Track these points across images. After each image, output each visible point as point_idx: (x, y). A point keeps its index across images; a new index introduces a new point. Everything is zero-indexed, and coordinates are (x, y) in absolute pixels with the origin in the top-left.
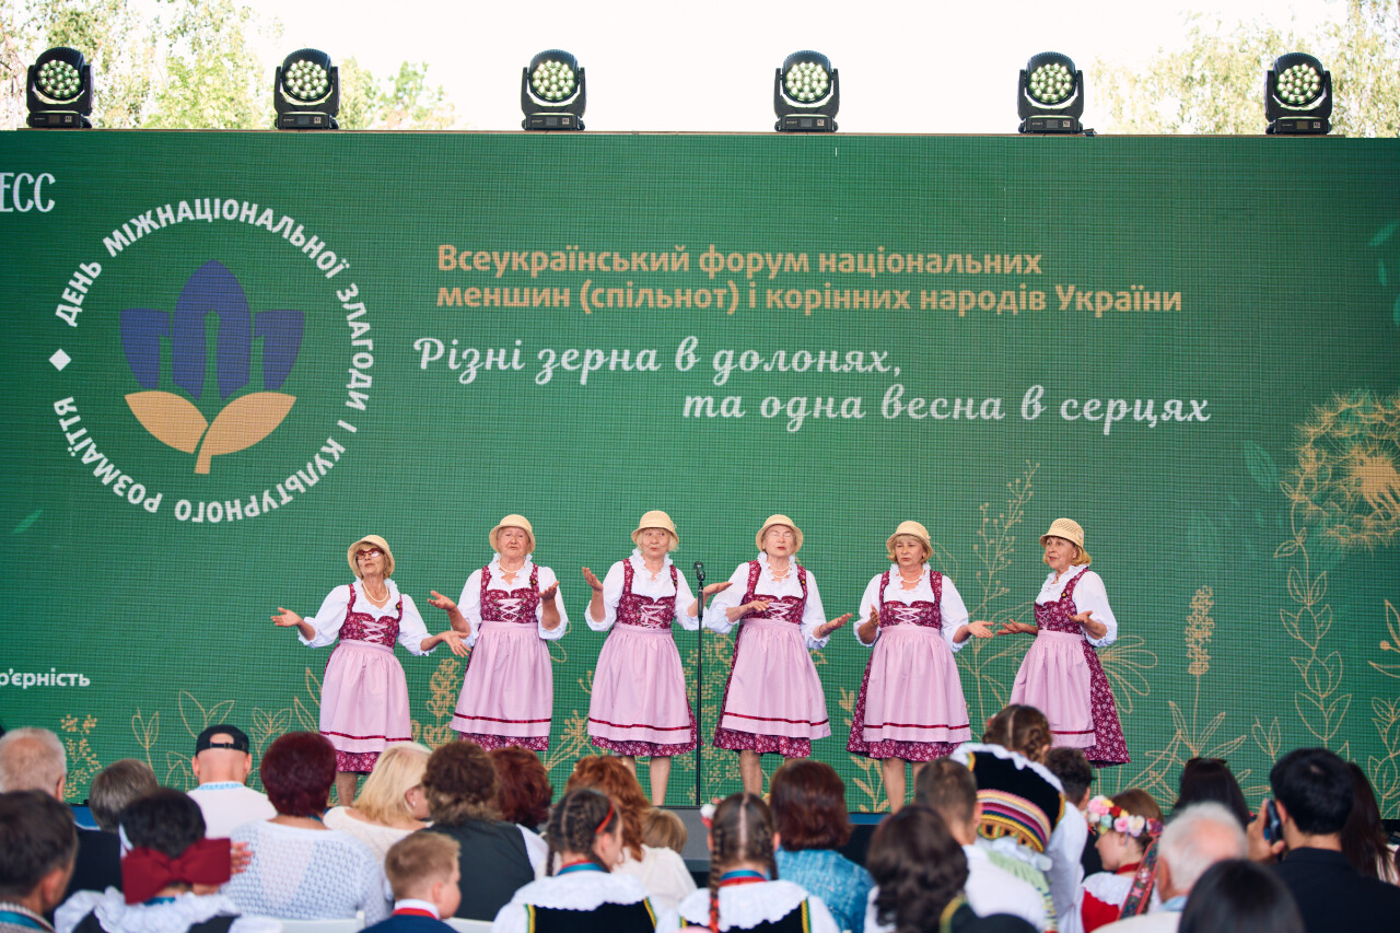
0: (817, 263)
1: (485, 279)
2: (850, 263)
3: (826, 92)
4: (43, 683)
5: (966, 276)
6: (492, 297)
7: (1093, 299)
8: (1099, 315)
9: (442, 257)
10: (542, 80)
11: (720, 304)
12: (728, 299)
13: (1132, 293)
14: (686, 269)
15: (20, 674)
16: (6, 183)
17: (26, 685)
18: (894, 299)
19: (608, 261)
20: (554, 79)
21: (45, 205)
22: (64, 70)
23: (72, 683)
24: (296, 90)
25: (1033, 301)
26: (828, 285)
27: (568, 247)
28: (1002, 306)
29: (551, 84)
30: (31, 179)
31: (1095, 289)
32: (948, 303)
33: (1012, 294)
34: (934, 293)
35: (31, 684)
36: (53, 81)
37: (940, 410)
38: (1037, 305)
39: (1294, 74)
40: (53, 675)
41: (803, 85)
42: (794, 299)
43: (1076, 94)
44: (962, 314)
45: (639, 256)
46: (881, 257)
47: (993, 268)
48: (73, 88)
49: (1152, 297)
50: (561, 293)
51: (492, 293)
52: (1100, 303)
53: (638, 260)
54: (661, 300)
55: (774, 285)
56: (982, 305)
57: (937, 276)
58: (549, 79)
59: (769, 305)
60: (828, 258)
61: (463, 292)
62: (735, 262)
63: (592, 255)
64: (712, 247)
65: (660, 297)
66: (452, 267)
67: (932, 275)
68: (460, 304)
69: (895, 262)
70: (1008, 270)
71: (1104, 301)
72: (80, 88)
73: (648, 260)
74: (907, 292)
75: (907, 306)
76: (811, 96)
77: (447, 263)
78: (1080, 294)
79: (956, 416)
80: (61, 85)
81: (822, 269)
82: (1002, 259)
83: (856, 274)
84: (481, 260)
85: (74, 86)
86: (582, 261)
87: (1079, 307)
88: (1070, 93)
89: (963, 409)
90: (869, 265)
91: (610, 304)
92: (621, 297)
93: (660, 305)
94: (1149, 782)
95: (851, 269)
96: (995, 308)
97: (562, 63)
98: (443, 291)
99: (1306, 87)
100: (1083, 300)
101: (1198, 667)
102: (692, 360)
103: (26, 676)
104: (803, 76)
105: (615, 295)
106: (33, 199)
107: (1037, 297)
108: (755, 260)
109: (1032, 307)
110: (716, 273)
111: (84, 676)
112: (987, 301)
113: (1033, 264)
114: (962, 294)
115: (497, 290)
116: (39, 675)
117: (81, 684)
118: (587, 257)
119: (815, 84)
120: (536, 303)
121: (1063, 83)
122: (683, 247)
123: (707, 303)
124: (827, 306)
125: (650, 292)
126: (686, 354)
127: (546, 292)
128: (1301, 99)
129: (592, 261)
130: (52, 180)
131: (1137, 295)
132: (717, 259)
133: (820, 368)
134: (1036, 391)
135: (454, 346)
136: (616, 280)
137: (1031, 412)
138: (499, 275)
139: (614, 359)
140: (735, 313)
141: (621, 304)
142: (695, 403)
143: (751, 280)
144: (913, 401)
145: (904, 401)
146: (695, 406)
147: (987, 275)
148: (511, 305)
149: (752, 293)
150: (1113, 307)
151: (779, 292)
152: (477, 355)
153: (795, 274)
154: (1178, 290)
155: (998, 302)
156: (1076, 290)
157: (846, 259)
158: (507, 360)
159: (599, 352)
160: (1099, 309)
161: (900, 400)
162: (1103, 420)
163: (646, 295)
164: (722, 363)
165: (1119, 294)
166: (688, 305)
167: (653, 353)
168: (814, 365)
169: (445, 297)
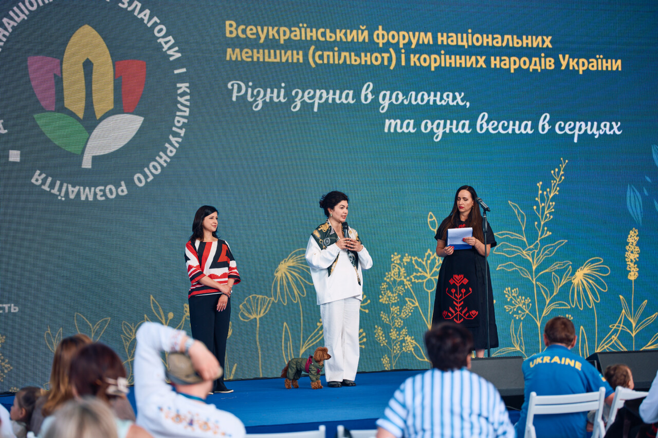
0: (437, 38)
1: (253, 44)
2: (454, 39)
5: (513, 47)
6: (259, 55)
7: (578, 63)
8: (581, 73)
9: (228, 29)
11: (386, 63)
12: (390, 59)
13: (597, 59)
14: (367, 40)
18: (477, 62)
19: (324, 34)
23: (7, 311)
25: (548, 63)
26: (443, 52)
27: (301, 25)
28: (532, 67)
31: (579, 58)
32: (505, 64)
33: (537, 59)
34: (498, 58)
37: (504, 128)
38: (550, 66)
42: (425, 60)
44: (512, 71)
45: (340, 31)
46: (470, 36)
47: (527, 44)
49: (607, 62)
50: (298, 54)
51: (258, 52)
52: (581, 65)
53: (340, 34)
54: (354, 60)
55: (415, 52)
56: (523, 66)
57: (499, 47)
59: (412, 64)
60: (442, 36)
61: (241, 52)
62: (393, 37)
63: (314, 30)
64: (380, 27)
65: (353, 57)
66: (234, 35)
67: (497, 47)
68: (239, 59)
69: (477, 39)
70: (535, 45)
71: (583, 64)
73: (345, 34)
74: (484, 58)
75: (484, 66)
77: (231, 32)
78: (571, 60)
79: (510, 131)
81: (440, 43)
82: (532, 39)
83: (457, 45)
84: (251, 31)
86: (309, 34)
87: (571, 68)
89: (514, 127)
90: (464, 41)
91: (326, 61)
92: (332, 57)
93: (353, 62)
94: (612, 340)
95: (454, 43)
96: (529, 68)
98: (229, 51)
100: (573, 63)
101: (633, 276)
102: (370, 97)
105: (328, 56)
107: (550, 61)
108: (404, 38)
109: (548, 68)
110: (383, 44)
111: (15, 306)
112: (525, 63)
113: (548, 41)
114: (512, 59)
115: (261, 51)
117: (12, 311)
118: (311, 31)
120: (284, 60)
122: (365, 27)
123: (379, 63)
124: (443, 65)
125: (347, 54)
126: (367, 93)
127: (289, 53)
129: (314, 34)
131: (600, 61)
132: (383, 35)
133: (431, 103)
134: (546, 116)
135: (250, 87)
136: (328, 46)
137: (543, 129)
138: (262, 41)
139: (331, 96)
140: (394, 68)
141: (331, 62)
142: (390, 124)
143: (402, 49)
144: (491, 123)
145: (488, 122)
146: (391, 125)
147: (524, 48)
148: (270, 60)
149: (403, 56)
150: (588, 68)
151: (417, 56)
152: (262, 93)
153: (425, 45)
154: (620, 59)
155: (530, 64)
156: (569, 58)
157: (452, 37)
158: (278, 96)
159: (324, 92)
160: (581, 69)
161: (486, 122)
162: (574, 134)
163: (345, 57)
164: (384, 99)
165: (591, 60)
166: (369, 63)
167: (351, 93)
168: (429, 101)
169: (232, 54)
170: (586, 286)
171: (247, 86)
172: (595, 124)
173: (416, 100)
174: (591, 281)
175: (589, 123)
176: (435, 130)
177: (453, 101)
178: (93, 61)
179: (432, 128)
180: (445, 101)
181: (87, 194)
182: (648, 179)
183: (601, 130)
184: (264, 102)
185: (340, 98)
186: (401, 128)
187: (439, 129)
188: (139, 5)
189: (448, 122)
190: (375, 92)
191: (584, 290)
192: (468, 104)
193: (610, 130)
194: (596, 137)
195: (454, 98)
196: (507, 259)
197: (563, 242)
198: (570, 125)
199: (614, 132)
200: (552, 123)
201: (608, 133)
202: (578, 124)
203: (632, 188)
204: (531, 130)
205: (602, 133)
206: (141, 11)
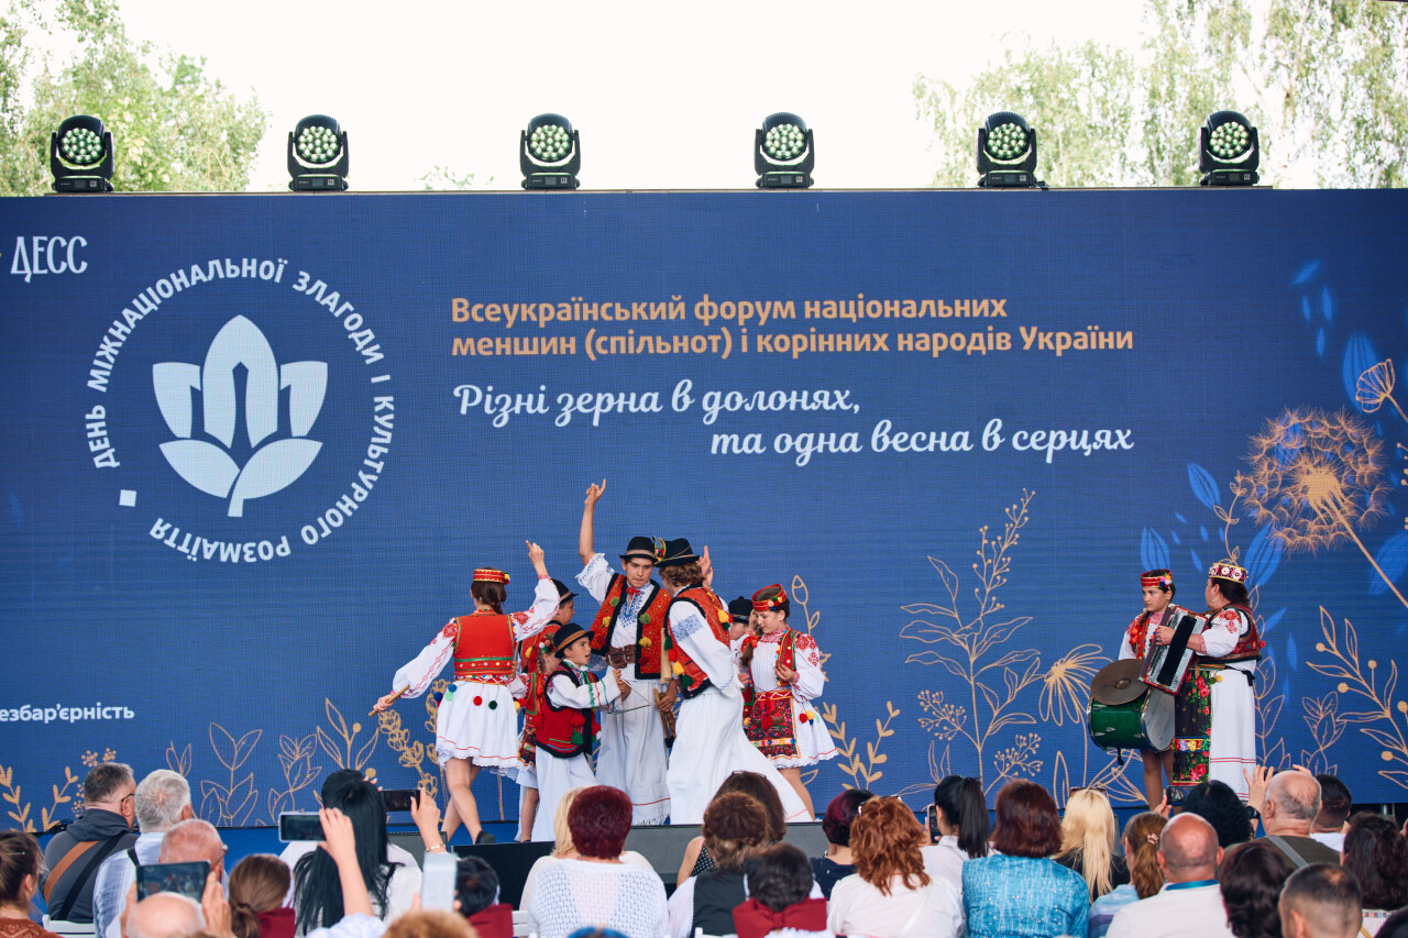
0: (803, 309)
1: (497, 330)
2: (833, 310)
3: (802, 150)
4: (89, 716)
5: (938, 318)
6: (503, 346)
7: (1053, 340)
8: (1059, 354)
9: (456, 310)
10: (539, 142)
11: (715, 349)
12: (722, 344)
13: (1088, 333)
14: (683, 317)
15: (67, 709)
16: (40, 246)
17: (73, 718)
18: (873, 342)
19: (611, 311)
20: (550, 141)
21: (78, 267)
22: (86, 136)
23: (117, 716)
24: (307, 153)
25: (999, 341)
26: (813, 330)
27: (573, 299)
28: (971, 347)
29: (547, 145)
30: (63, 243)
31: (1055, 331)
32: (923, 345)
33: (980, 336)
34: (910, 336)
35: (79, 717)
36: (75, 148)
37: (920, 443)
38: (1004, 345)
39: (1225, 131)
40: (99, 709)
41: (781, 144)
42: (782, 343)
43: (1030, 151)
44: (935, 355)
45: (639, 305)
46: (861, 304)
47: (963, 312)
48: (95, 154)
49: (1106, 337)
50: (568, 342)
51: (503, 342)
52: (1061, 342)
53: (638, 310)
54: (660, 346)
55: (764, 331)
56: (954, 346)
57: (912, 319)
58: (545, 141)
59: (760, 349)
60: (812, 306)
61: (476, 342)
62: (728, 310)
63: (595, 306)
64: (706, 297)
65: (660, 343)
66: (466, 318)
67: (909, 319)
68: (473, 353)
69: (874, 309)
70: (976, 314)
71: (1064, 341)
72: (101, 154)
73: (647, 310)
74: (885, 336)
75: (885, 348)
76: (788, 154)
77: (461, 315)
78: (1041, 335)
79: (931, 447)
80: (83, 151)
81: (808, 315)
82: (971, 305)
83: (838, 319)
84: (492, 312)
85: (95, 151)
86: (586, 311)
87: (1041, 347)
88: (1024, 150)
89: (939, 442)
90: (851, 311)
91: (613, 351)
92: (623, 344)
93: (659, 351)
94: (1111, 777)
95: (834, 315)
96: (965, 349)
97: (558, 126)
98: (457, 342)
99: (1235, 142)
100: (1044, 341)
102: (687, 401)
103: (73, 710)
104: (781, 136)
105: (618, 343)
106: (66, 261)
107: (1003, 338)
108: (746, 310)
109: (999, 347)
110: (710, 321)
111: (129, 709)
112: (958, 342)
113: (999, 308)
114: (936, 336)
115: (508, 340)
116: (86, 709)
117: (126, 716)
118: (590, 308)
119: (791, 143)
120: (545, 351)
121: (1017, 140)
122: (680, 297)
123: (703, 349)
124: (813, 349)
125: (650, 339)
126: (681, 395)
127: (554, 341)
128: (1231, 152)
129: (595, 311)
130: (84, 243)
131: (1093, 335)
132: (711, 309)
133: (792, 407)
134: (995, 424)
135: (489, 393)
136: (618, 328)
137: (991, 443)
138: (509, 325)
139: (621, 402)
140: (729, 357)
141: (623, 351)
142: (721, 441)
143: (743, 327)
144: (898, 436)
145: (891, 435)
146: (721, 443)
147: (958, 319)
148: (522, 353)
149: (744, 338)
150: (1072, 346)
151: (768, 337)
152: (509, 400)
153: (783, 320)
154: (1129, 330)
155: (968, 344)
156: (1038, 331)
157: (829, 306)
158: (535, 405)
159: (611, 397)
160: (1060, 348)
161: (888, 434)
162: (1047, 449)
163: (646, 342)
164: (710, 404)
165: (1077, 334)
166: (686, 350)
167: (655, 396)
168: (788, 404)
169: (459, 347)
170: (1069, 688)
171: (485, 393)
172: (1085, 433)
173: (766, 403)
174: (1078, 681)
175: (1074, 433)
176: (798, 449)
177: (830, 404)
178: (246, 365)
179: (793, 447)
180: (817, 404)
181: (230, 553)
182: (1180, 518)
183: (1095, 444)
184: (512, 415)
185: (637, 405)
186: (740, 446)
187: (805, 447)
188: (324, 286)
189: (822, 436)
190: (696, 394)
191: (1066, 694)
192: (857, 408)
193: (1112, 443)
194: (1087, 454)
195: (833, 399)
196: (925, 647)
197: (1024, 620)
198: (1039, 436)
199: (1119, 445)
200: (1006, 433)
201: (1108, 446)
202: (1053, 435)
203: (1152, 533)
204: (969, 445)
205: (1096, 447)
206: (326, 294)
